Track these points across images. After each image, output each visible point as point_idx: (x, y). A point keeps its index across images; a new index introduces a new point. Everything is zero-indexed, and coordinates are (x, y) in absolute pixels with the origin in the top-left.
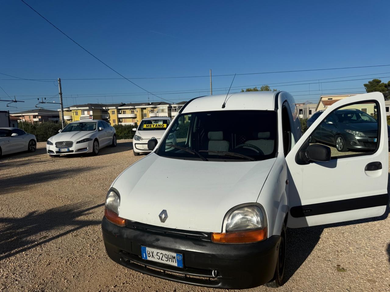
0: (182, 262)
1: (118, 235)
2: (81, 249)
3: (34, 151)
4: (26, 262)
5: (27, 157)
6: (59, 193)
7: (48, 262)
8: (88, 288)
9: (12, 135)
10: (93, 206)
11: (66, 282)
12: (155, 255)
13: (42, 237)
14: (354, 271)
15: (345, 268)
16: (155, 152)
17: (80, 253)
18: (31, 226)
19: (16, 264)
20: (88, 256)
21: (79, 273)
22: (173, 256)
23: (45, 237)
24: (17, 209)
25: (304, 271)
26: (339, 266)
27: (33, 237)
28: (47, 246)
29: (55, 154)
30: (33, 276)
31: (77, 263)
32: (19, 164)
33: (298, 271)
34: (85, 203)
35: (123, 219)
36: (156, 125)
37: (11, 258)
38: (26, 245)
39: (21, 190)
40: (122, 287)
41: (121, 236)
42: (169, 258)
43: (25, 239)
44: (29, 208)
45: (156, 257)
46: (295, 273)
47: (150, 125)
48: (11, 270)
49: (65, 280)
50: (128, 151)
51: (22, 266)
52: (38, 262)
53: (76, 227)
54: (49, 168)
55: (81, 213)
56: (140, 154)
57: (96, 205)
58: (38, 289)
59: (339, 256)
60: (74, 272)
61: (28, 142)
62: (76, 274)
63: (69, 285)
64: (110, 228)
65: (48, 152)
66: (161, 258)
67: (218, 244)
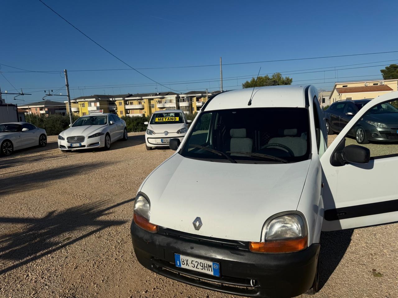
0: (218, 271)
1: (150, 241)
2: (106, 251)
3: (45, 146)
4: (53, 265)
5: (38, 152)
6: (75, 191)
7: (75, 266)
8: (119, 293)
9: (22, 130)
10: (112, 205)
11: (96, 287)
12: (190, 263)
13: (65, 238)
14: (392, 276)
15: (381, 273)
16: (179, 153)
17: (106, 256)
18: (52, 227)
19: (43, 267)
20: (114, 259)
21: (108, 278)
22: (209, 265)
23: (68, 239)
24: (36, 208)
25: (338, 276)
26: (374, 270)
27: (56, 239)
28: (71, 248)
29: (67, 149)
30: (62, 280)
31: (105, 266)
32: (31, 159)
33: (333, 276)
34: (103, 201)
35: (154, 225)
36: (169, 118)
37: (37, 261)
38: (51, 247)
39: (38, 187)
40: (153, 292)
41: (153, 243)
42: (205, 267)
43: (49, 240)
44: (48, 207)
45: (191, 265)
46: (330, 278)
47: (162, 118)
48: (39, 274)
49: (94, 285)
50: (140, 145)
51: (50, 270)
52: (64, 266)
53: (99, 227)
54: (62, 164)
55: (101, 213)
56: (153, 148)
57: (115, 204)
58: (69, 295)
59: (373, 259)
60: (103, 276)
61: (39, 136)
62: (105, 278)
63: (99, 290)
64: (141, 234)
65: (60, 147)
66: (196, 266)
67: (257, 253)
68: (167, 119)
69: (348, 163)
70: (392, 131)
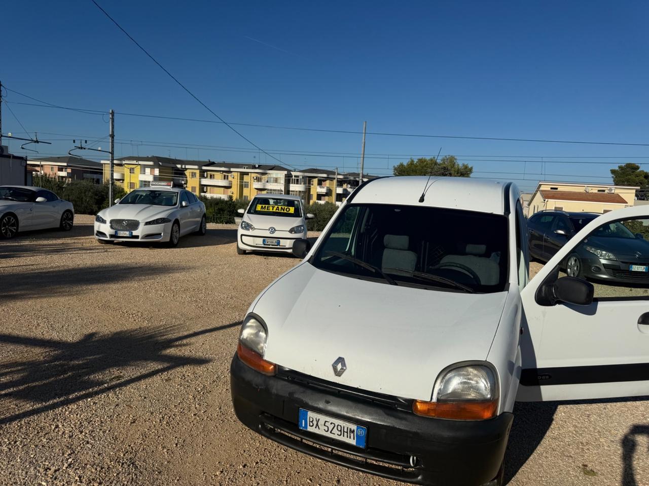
0: (364, 440)
1: (262, 387)
2: (179, 401)
3: (69, 230)
4: (96, 415)
5: (59, 238)
6: (125, 306)
7: (131, 419)
8: (202, 464)
9: (37, 200)
10: (186, 333)
11: (166, 453)
12: (321, 425)
13: (113, 376)
14: (609, 476)
15: (595, 470)
16: (309, 261)
17: (180, 409)
18: (91, 357)
19: (80, 417)
20: (193, 415)
21: (184, 441)
22: (350, 430)
23: (119, 378)
24: (63, 327)
25: (533, 470)
26: (585, 466)
27: (98, 376)
28: (124, 392)
29: (108, 239)
30: (113, 438)
31: (178, 424)
32: (48, 249)
33: (524, 468)
34: (171, 327)
35: (271, 364)
36: (278, 207)
37: (70, 407)
38: (91, 388)
39: (62, 294)
41: (267, 391)
42: (344, 431)
43: (87, 377)
44: (82, 326)
45: (322, 427)
46: (520, 471)
47: (267, 206)
48: (75, 426)
49: (163, 449)
50: (227, 245)
51: (91, 421)
52: (115, 417)
53: (166, 365)
54: (100, 261)
55: (169, 343)
56: (247, 252)
57: (190, 333)
58: (125, 460)
59: (584, 450)
60: (176, 437)
61: (62, 213)
62: (180, 442)
63: (172, 457)
64: (249, 376)
65: (97, 235)
66: (330, 430)
67: (424, 418)
68: (275, 209)
69: (560, 303)
70: (623, 266)
